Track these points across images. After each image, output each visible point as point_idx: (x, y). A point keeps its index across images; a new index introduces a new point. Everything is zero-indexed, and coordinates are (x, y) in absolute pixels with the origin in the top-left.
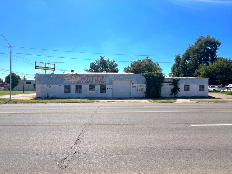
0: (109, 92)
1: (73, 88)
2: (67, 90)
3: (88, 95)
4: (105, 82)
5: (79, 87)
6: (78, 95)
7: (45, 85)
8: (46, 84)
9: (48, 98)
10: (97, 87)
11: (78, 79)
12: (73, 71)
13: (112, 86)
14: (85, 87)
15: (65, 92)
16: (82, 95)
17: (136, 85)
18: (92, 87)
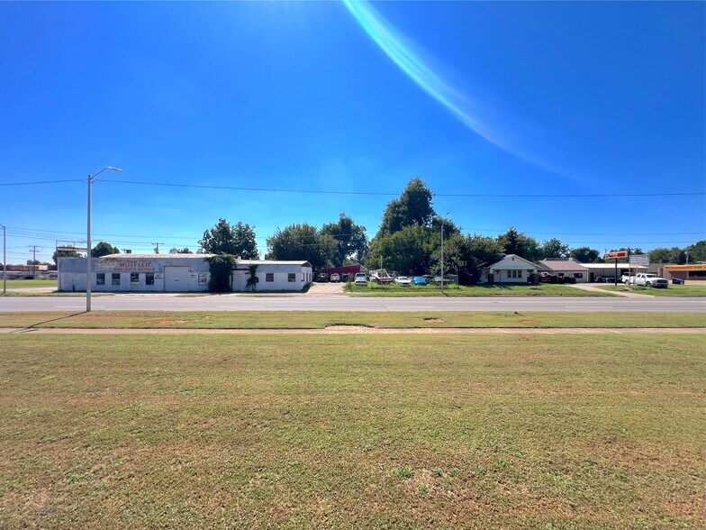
0: (158, 283)
1: (108, 277)
2: (100, 280)
3: (130, 288)
4: (154, 269)
5: (116, 277)
6: (115, 288)
7: (69, 274)
8: (72, 271)
9: (74, 291)
10: (142, 277)
11: (116, 264)
12: (129, 251)
13: (162, 275)
14: (125, 277)
15: (98, 283)
16: (120, 288)
17: (197, 274)
18: (135, 277)
